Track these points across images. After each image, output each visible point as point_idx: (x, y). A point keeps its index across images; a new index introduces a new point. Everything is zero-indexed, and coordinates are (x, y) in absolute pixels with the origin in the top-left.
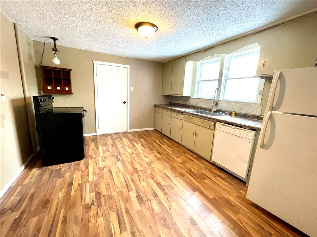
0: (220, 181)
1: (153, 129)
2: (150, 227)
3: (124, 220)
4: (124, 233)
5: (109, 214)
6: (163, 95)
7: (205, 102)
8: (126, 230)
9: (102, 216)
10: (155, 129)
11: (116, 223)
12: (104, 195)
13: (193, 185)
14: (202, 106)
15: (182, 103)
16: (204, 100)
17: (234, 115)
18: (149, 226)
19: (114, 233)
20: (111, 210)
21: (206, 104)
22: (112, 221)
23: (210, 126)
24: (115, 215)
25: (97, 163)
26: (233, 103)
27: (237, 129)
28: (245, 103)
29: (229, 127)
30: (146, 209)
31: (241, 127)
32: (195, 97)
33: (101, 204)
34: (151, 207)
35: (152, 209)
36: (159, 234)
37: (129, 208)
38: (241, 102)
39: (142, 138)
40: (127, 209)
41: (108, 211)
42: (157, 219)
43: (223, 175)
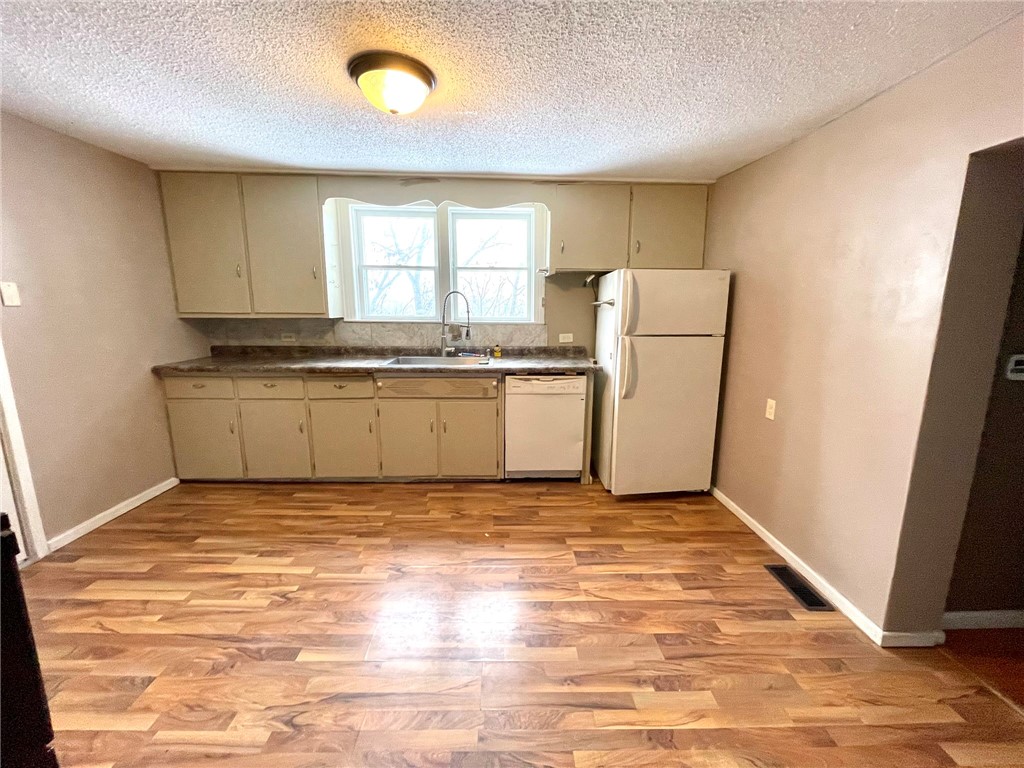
0: (556, 501)
1: (173, 482)
2: (631, 644)
3: (602, 695)
4: (637, 701)
5: (567, 731)
6: (182, 319)
7: (403, 332)
8: (629, 694)
9: (571, 753)
10: (182, 481)
11: (603, 717)
12: (476, 739)
13: (543, 535)
14: (397, 345)
15: (296, 344)
16: (401, 326)
17: (499, 354)
18: (628, 645)
19: (632, 724)
20: (557, 723)
21: (412, 338)
22: (595, 725)
23: (485, 390)
24: (576, 713)
25: (208, 756)
26: (490, 328)
27: (554, 379)
28: (516, 325)
29: (538, 380)
30: (580, 637)
31: (563, 374)
32: (358, 318)
33: (515, 752)
34: (577, 627)
35: (587, 626)
36: (650, 635)
37: (566, 674)
38: (506, 324)
39: (197, 538)
40: (566, 681)
41: (558, 733)
42: (613, 626)
43: (543, 489)
